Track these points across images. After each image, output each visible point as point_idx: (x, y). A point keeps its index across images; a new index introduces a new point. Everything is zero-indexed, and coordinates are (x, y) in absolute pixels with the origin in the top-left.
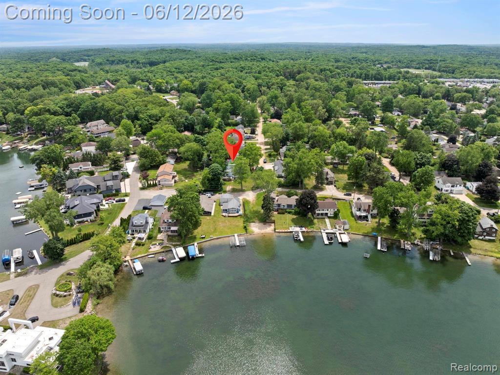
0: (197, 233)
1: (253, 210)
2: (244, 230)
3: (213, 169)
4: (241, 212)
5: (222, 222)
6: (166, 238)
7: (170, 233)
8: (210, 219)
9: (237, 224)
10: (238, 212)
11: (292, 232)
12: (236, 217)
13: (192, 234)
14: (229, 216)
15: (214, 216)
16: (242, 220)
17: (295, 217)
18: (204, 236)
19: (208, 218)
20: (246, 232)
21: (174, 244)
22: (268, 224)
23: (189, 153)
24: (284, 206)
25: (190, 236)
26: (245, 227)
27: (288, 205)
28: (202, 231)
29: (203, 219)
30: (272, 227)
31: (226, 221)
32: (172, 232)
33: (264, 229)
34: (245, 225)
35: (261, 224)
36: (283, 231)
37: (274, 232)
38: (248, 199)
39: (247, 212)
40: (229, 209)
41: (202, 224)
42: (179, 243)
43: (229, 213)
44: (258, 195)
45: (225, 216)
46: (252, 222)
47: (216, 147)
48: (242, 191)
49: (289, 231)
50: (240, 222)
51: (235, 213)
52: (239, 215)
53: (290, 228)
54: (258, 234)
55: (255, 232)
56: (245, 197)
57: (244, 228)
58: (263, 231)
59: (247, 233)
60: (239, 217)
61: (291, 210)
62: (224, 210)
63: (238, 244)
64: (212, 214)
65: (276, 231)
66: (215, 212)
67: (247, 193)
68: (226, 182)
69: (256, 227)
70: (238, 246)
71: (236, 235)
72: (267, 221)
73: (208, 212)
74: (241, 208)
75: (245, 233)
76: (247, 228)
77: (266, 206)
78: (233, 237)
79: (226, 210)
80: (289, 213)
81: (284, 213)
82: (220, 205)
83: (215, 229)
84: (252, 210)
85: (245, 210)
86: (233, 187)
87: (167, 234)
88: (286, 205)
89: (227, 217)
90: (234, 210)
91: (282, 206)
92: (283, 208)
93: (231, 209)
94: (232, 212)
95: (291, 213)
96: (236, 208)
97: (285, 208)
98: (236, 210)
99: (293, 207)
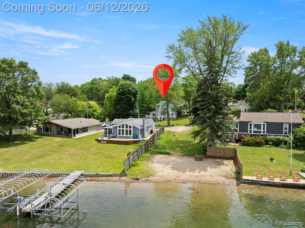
10: (135, 137)
14: (109, 142)
15: (79, 139)
24: (258, 126)
27: (268, 124)
30: (229, 167)
33: (193, 171)
36: (277, 181)
39: (161, 141)
40: (116, 127)
43: (115, 137)
44: (195, 128)
48: (169, 126)
49: (303, 182)
53: (304, 175)
55: (158, 174)
58: (189, 175)
59: (123, 174)
60: (134, 145)
62: (106, 130)
64: (78, 136)
65: (245, 177)
66: (87, 136)
67: (174, 127)
75: (119, 173)
79: (110, 131)
80: (277, 144)
81: (258, 145)
88: (264, 125)
89: (105, 142)
90: (127, 131)
91: (253, 126)
92: (254, 132)
93: (121, 129)
94: (123, 134)
95: (282, 145)
96: (132, 126)
97: (260, 132)
98: (132, 129)
99: (284, 131)
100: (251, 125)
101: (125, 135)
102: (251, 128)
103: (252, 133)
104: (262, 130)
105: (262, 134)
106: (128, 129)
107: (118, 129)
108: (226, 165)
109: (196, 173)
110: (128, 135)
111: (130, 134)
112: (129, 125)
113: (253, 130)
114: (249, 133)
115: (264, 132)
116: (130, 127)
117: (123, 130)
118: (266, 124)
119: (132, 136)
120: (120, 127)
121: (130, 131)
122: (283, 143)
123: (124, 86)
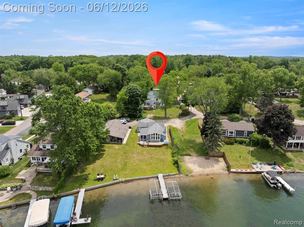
0: (93, 169)
1: (185, 139)
2: (173, 167)
3: (131, 89)
4: (167, 140)
5: (138, 153)
6: (31, 179)
7: (41, 169)
8: (119, 149)
9: (162, 158)
10: (162, 140)
11: (260, 173)
12: (160, 146)
13: (83, 171)
14: (149, 146)
15: (127, 144)
16: (169, 151)
17: (252, 149)
18: (102, 176)
19: (116, 146)
20: (179, 170)
21: (41, 189)
22: (212, 158)
23: (107, 79)
24: (232, 133)
25: (79, 174)
26: (176, 163)
27: (237, 131)
28: (102, 166)
29: (109, 148)
30: (222, 164)
31: (145, 153)
32: (46, 167)
33: (208, 167)
34: (175, 158)
35: (202, 159)
36: (244, 171)
37: (227, 172)
38: (174, 126)
39: (176, 141)
40: (149, 135)
41: (105, 156)
42: (50, 189)
43: (149, 141)
44: (187, 122)
45: (143, 146)
46: (187, 155)
47: (137, 75)
48: (166, 118)
49: (253, 171)
50: (167, 155)
51: (158, 142)
52: (164, 145)
53: (254, 166)
54: (200, 175)
55: (194, 171)
56: (171, 124)
57: (174, 164)
58: (208, 170)
59: (180, 173)
60: (164, 147)
61: (242, 139)
62: (142, 136)
63: (165, 196)
64: (124, 142)
65: (232, 170)
66: (128, 139)
67: (172, 120)
68: (146, 111)
69: (194, 163)
70: (165, 199)
71: (160, 176)
72: (211, 153)
73: (118, 139)
74: (167, 135)
75: (177, 172)
76: (180, 163)
77: (211, 128)
78: (155, 181)
79: (145, 137)
80: (241, 143)
81: (232, 144)
82: (137, 132)
83: (125, 164)
84: (183, 139)
85: (172, 139)
86: (154, 115)
87: (36, 170)
88: (235, 132)
89: (146, 146)
90: (157, 137)
91: (229, 132)
92: (229, 135)
93: (153, 136)
94: (154, 139)
95: (243, 144)
96: (160, 134)
97: (232, 135)
98: (160, 136)
99: (245, 135)
100: (228, 131)
101: (155, 139)
102: (227, 133)
103: (228, 136)
104: (233, 134)
105: (233, 136)
106: (158, 136)
107: (151, 136)
108: (221, 162)
109: (210, 169)
110: (158, 140)
111: (159, 139)
112: (158, 134)
113: (228, 134)
114: (226, 135)
115: (234, 135)
116: (159, 135)
117: (154, 137)
118: (235, 131)
119: (160, 140)
120: (152, 135)
121: (159, 137)
122: (244, 142)
123: (133, 90)
